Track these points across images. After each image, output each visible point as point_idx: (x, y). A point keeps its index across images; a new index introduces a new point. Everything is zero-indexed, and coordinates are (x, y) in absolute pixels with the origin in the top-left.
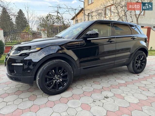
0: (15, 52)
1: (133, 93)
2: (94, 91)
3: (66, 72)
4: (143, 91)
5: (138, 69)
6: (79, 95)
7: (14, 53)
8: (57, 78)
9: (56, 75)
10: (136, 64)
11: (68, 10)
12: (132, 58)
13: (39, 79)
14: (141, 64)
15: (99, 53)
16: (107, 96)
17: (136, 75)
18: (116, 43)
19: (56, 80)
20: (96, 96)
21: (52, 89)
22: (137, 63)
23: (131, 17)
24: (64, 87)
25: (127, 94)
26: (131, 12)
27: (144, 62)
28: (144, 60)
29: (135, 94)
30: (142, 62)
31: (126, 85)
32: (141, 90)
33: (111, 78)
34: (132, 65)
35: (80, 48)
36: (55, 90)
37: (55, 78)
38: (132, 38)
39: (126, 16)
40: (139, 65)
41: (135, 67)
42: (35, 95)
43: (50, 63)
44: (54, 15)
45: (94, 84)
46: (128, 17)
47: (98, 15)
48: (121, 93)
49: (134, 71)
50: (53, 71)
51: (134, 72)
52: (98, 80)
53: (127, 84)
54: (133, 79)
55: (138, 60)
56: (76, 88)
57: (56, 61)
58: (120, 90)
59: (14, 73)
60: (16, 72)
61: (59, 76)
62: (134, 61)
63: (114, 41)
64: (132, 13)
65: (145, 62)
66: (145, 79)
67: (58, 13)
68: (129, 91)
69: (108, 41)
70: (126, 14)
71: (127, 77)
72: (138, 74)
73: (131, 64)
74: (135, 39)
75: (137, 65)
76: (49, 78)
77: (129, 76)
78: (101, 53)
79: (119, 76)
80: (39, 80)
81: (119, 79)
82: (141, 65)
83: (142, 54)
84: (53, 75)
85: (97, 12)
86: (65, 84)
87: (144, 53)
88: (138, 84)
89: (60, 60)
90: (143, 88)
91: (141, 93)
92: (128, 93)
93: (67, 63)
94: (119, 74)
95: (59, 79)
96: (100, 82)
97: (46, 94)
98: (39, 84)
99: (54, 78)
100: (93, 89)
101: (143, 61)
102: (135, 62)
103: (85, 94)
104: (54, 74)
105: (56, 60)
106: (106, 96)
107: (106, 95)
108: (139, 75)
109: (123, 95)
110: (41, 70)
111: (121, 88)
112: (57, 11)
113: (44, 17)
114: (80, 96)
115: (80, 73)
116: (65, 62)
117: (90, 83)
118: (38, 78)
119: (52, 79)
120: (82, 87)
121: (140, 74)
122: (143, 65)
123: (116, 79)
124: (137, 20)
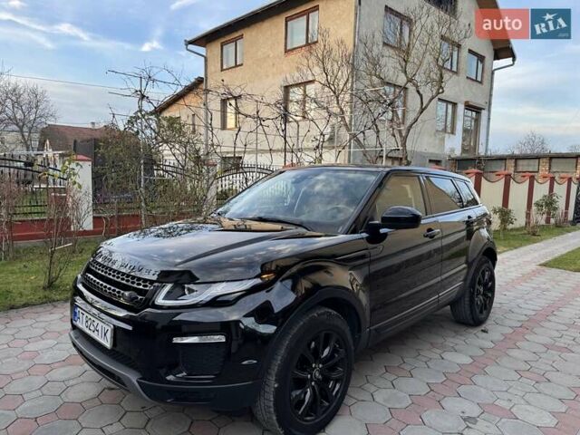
2: (417, 402)
6: (387, 424)
8: (317, 374)
9: (314, 365)
10: (477, 295)
13: (276, 386)
16: (466, 415)
19: (313, 383)
23: (394, 136)
24: (334, 404)
28: (490, 284)
29: (526, 396)
31: (480, 367)
32: (529, 380)
37: (311, 376)
39: (378, 132)
45: (396, 377)
46: (385, 135)
48: (492, 397)
54: (482, 345)
56: (354, 400)
58: (483, 390)
61: (320, 366)
63: (439, 233)
66: (510, 341)
67: (141, 100)
69: (427, 236)
70: (376, 126)
80: (276, 389)
87: (489, 261)
90: (530, 375)
96: (407, 368)
99: (309, 377)
100: (408, 396)
102: (476, 291)
103: (400, 417)
106: (464, 416)
108: (485, 332)
109: (502, 403)
111: (477, 380)
112: (140, 91)
114: (394, 428)
117: (380, 377)
120: (369, 394)
123: (437, 351)
124: (404, 145)
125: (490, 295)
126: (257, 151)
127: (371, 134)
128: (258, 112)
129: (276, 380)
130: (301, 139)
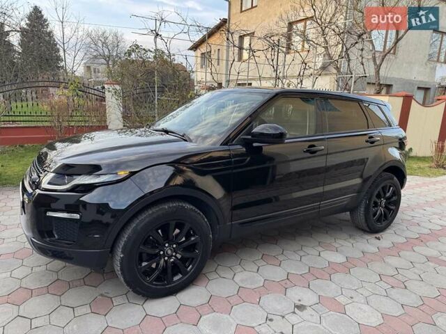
0: (54, 177)
1: (367, 294)
2: (267, 287)
3: (194, 236)
4: (392, 287)
5: (379, 220)
6: (229, 299)
7: (51, 180)
8: (169, 252)
9: (167, 245)
10: (374, 207)
11: (186, 30)
12: (365, 193)
13: (122, 256)
14: (386, 207)
15: (277, 177)
16: (301, 303)
17: (371, 238)
18: (327, 154)
19: (166, 258)
20: (272, 302)
21: (155, 281)
22: (376, 205)
23: (363, 64)
24: (187, 276)
25: (352, 298)
26: (362, 50)
27: (393, 203)
28: (394, 198)
29: (371, 297)
30: (389, 203)
31: (347, 267)
32: (386, 284)
33: (307, 246)
34: (365, 211)
35: (234, 171)
36: (163, 285)
37: (164, 253)
38: (367, 141)
39: (349, 61)
40: (381, 210)
41: (372, 216)
42: (106, 296)
43: (153, 213)
44: (149, 50)
45: (265, 263)
46: (355, 63)
47: (270, 49)
48: (337, 292)
49: (368, 226)
50: (160, 231)
51: (368, 230)
52: (274, 250)
53: (350, 265)
54: (366, 250)
55: (379, 196)
56: (217, 276)
57: (169, 207)
58: (334, 286)
59: (53, 239)
60: (57, 234)
61: (174, 246)
62: (370, 200)
63: (323, 150)
64: (364, 52)
65: (397, 203)
66: (396, 249)
67: (156, 37)
68: (356, 288)
69: (307, 151)
70: (348, 55)
71: (349, 242)
72: (377, 235)
73: (362, 209)
74: (375, 144)
75: (377, 211)
76: (148, 254)
77: (354, 239)
78: (282, 176)
79: (327, 239)
80: (122, 258)
81: (328, 248)
82: (386, 211)
83: (391, 181)
84: (160, 245)
85: (268, 39)
86: (189, 266)
87: (395, 178)
88: (377, 267)
89: (180, 204)
90: (390, 280)
91: (385, 294)
92: (353, 294)
93: (199, 211)
94: (327, 233)
95: (174, 254)
96: (281, 258)
97: (139, 295)
98: (121, 270)
99: (162, 253)
100: (263, 280)
101: (392, 200)
102: (372, 203)
103: (242, 295)
104: (161, 241)
105: (171, 205)
106: (298, 303)
107: (300, 300)
108: (379, 239)
109: (342, 299)
110: (128, 232)
111: (336, 277)
112: (155, 31)
113: (107, 34)
114: (231, 302)
115: (230, 237)
116: (194, 208)
117: (253, 262)
118: (119, 255)
119: (157, 255)
120: (233, 274)
121: (381, 234)
122: (391, 209)
123: (320, 249)
124: (378, 72)
125: (393, 208)
126: (260, 78)
127: (343, 63)
128: (250, 45)
129: (122, 252)
130: (287, 67)
